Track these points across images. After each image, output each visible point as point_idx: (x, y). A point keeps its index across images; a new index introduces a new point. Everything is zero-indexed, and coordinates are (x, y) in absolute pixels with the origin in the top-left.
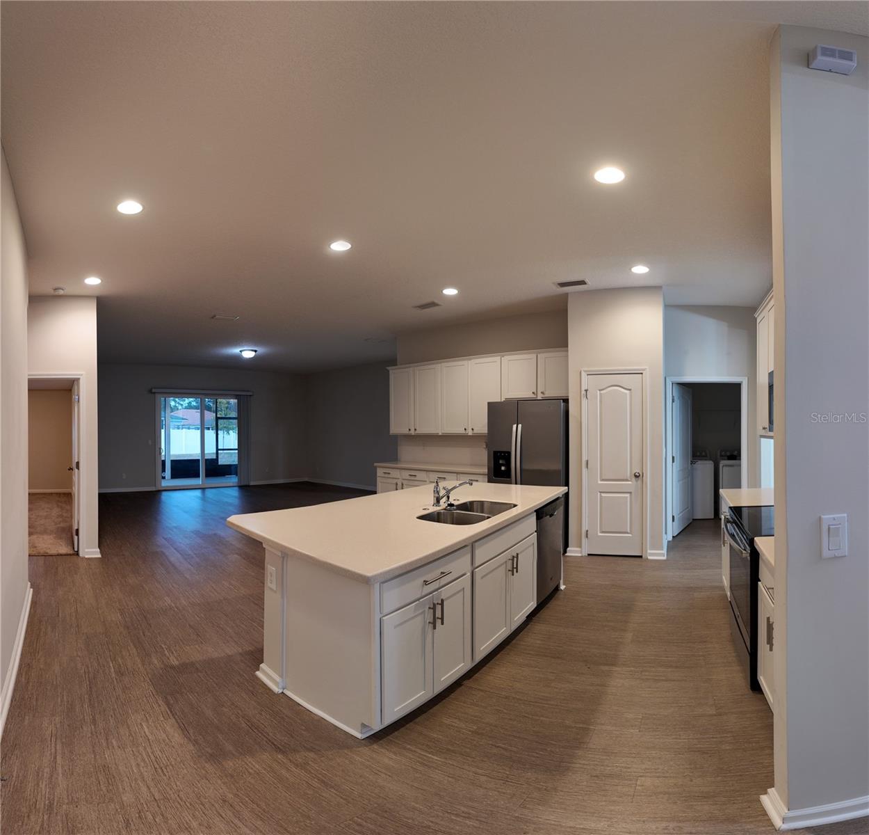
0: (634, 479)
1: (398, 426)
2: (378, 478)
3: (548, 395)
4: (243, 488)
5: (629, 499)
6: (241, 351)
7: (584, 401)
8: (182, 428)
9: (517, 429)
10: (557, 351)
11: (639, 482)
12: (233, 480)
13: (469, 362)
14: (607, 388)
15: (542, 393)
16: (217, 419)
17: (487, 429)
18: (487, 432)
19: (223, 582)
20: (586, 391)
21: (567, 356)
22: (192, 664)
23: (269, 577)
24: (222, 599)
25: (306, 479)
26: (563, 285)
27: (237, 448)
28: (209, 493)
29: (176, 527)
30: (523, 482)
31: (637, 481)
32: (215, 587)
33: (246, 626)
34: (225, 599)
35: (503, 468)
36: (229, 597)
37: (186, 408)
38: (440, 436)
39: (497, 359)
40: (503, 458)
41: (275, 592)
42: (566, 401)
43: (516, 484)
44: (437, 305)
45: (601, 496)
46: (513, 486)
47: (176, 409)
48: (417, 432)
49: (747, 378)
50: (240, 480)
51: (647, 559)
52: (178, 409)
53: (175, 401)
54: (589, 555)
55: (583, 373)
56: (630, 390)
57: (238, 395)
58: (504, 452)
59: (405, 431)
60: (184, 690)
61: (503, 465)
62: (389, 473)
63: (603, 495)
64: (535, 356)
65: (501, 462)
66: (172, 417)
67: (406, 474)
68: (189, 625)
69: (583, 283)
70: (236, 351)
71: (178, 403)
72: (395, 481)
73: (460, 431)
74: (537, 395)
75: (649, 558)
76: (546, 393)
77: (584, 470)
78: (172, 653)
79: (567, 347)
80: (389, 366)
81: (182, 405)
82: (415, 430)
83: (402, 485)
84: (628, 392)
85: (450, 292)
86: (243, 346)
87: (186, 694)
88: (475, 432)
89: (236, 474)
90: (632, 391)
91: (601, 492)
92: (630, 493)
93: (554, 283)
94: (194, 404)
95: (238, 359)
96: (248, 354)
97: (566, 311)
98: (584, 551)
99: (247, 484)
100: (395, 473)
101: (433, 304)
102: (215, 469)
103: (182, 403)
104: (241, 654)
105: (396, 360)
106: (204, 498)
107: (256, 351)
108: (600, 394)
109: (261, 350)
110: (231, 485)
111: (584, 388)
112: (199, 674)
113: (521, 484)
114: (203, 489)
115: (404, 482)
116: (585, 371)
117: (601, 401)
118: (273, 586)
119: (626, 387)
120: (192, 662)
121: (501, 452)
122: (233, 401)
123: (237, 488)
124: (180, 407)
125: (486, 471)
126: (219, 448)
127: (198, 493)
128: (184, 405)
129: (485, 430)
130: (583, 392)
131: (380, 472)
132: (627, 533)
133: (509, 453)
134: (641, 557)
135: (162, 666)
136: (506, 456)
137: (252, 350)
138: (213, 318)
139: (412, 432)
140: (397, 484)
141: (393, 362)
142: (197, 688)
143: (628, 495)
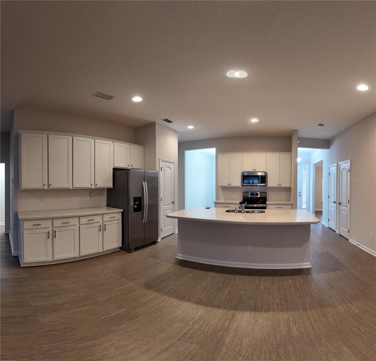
9: (145, 184)
10: (138, 146)
11: (173, 205)
14: (166, 167)
15: (132, 166)
26: (165, 120)
40: (137, 201)
48: (51, 187)
63: (165, 212)
64: (129, 146)
69: (171, 122)
72: (46, 230)
78: (341, 275)
83: (55, 232)
84: (171, 170)
92: (171, 209)
100: (46, 223)
108: (164, 170)
117: (164, 173)
132: (171, 225)
134: (174, 233)
135: (343, 270)
136: (139, 199)
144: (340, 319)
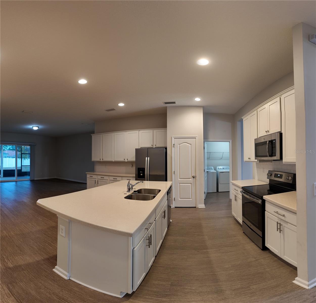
0: (192, 178)
1: (95, 157)
2: (87, 178)
3: (157, 146)
4: (32, 181)
5: (190, 186)
6: (33, 127)
7: (173, 148)
8: (7, 157)
9: (147, 159)
10: (161, 129)
11: (195, 179)
12: (28, 178)
13: (126, 133)
14: (182, 143)
15: (155, 145)
16: (22, 154)
17: (135, 159)
18: (135, 160)
19: (29, 223)
20: (174, 144)
21: (166, 131)
22: (20, 266)
23: (61, 231)
24: (29, 232)
25: (56, 177)
26: (166, 103)
27: (30, 165)
28: (18, 183)
29: (6, 198)
30: (150, 180)
31: (193, 179)
32: (25, 226)
33: (43, 245)
34: (31, 232)
35: (141, 174)
36: (33, 231)
37: (8, 150)
38: (113, 162)
39: (137, 132)
40: (141, 170)
41: (65, 237)
42: (166, 148)
43: (147, 181)
44: (115, 110)
45: (179, 184)
46: (146, 182)
47: (4, 150)
48: (103, 160)
49: (231, 140)
50: (31, 178)
51: (198, 208)
52: (5, 150)
53: (4, 147)
54: (175, 207)
55: (173, 138)
56: (191, 144)
57: (30, 145)
58: (143, 168)
59: (98, 160)
60: (17, 281)
61: (141, 173)
62: (92, 176)
63: (180, 184)
64: (152, 131)
65: (141, 172)
66: (4, 153)
67: (99, 177)
68: (16, 245)
69: (174, 103)
70: (31, 127)
71: (5, 148)
72: (94, 180)
73: (122, 160)
74: (153, 146)
75: (199, 207)
76: (156, 145)
77: (173, 175)
78: (9, 261)
79: (167, 128)
80: (92, 134)
81: (7, 149)
82: (103, 159)
83: (98, 181)
84: (190, 145)
85: (121, 105)
86: (34, 125)
87: (19, 283)
88: (128, 160)
89: (29, 175)
90: (192, 145)
91: (179, 183)
92: (191, 183)
93: (163, 102)
94: (11, 148)
95: (31, 130)
96: (35, 128)
97: (167, 114)
98: (173, 205)
99: (33, 179)
100: (94, 177)
101: (113, 110)
102: (21, 173)
103: (7, 148)
104: (43, 260)
105: (94, 132)
106: (16, 185)
107: (38, 127)
108: (179, 146)
109: (41, 127)
110: (27, 180)
111: (173, 144)
112: (24, 272)
113: (149, 181)
114: (16, 182)
115: (98, 180)
116: (173, 137)
117: (179, 149)
118: (64, 235)
119: (189, 143)
120: (19, 265)
121: (141, 168)
122: (29, 147)
123: (29, 181)
124: (6, 150)
125: (135, 176)
126: (22, 165)
127: (14, 183)
128: (8, 149)
129: (134, 159)
130: (173, 145)
131: (88, 176)
132: (190, 199)
133: (144, 169)
134: (196, 207)
135: (4, 268)
136: (143, 170)
137: (37, 127)
138: (23, 112)
139: (101, 160)
140: (95, 181)
141: (93, 132)
142: (24, 279)
143: (190, 184)
144: (13, 229)
